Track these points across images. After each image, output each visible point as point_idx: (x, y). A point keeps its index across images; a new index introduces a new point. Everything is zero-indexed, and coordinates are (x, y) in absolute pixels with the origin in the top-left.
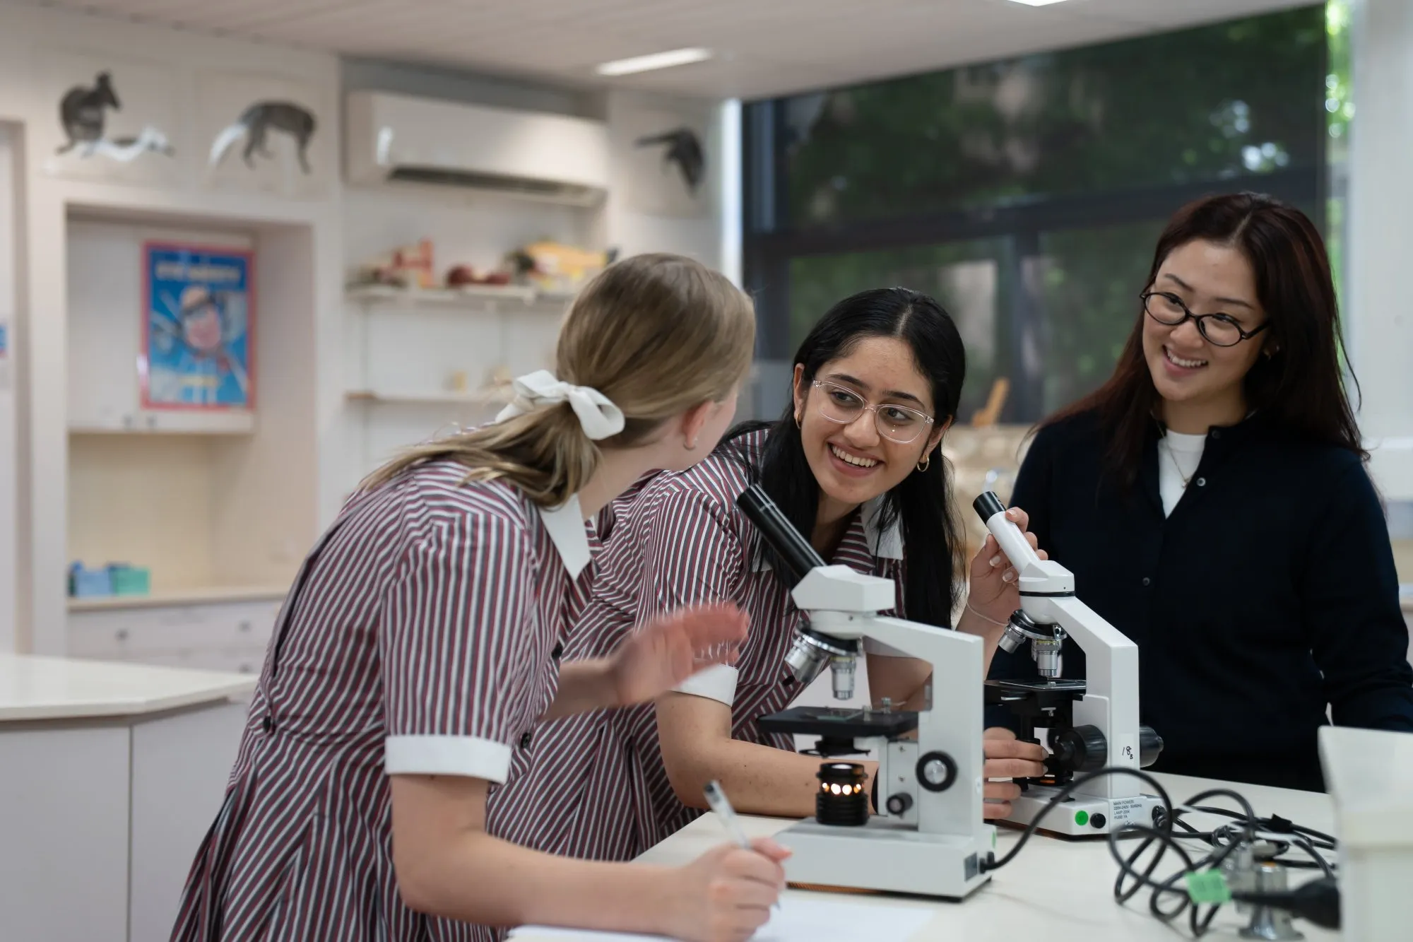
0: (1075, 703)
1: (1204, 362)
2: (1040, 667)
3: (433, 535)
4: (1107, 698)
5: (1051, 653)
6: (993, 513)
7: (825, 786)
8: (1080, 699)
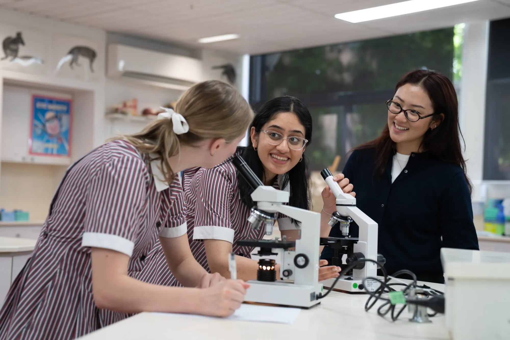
0: (355, 245)
1: (408, 128)
2: (343, 232)
3: (111, 162)
4: (366, 243)
5: (347, 227)
6: (327, 176)
7: (261, 267)
8: (357, 243)
